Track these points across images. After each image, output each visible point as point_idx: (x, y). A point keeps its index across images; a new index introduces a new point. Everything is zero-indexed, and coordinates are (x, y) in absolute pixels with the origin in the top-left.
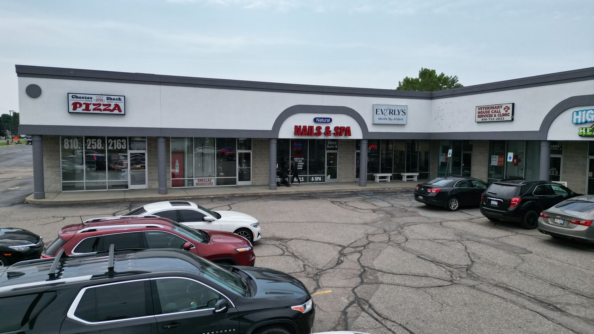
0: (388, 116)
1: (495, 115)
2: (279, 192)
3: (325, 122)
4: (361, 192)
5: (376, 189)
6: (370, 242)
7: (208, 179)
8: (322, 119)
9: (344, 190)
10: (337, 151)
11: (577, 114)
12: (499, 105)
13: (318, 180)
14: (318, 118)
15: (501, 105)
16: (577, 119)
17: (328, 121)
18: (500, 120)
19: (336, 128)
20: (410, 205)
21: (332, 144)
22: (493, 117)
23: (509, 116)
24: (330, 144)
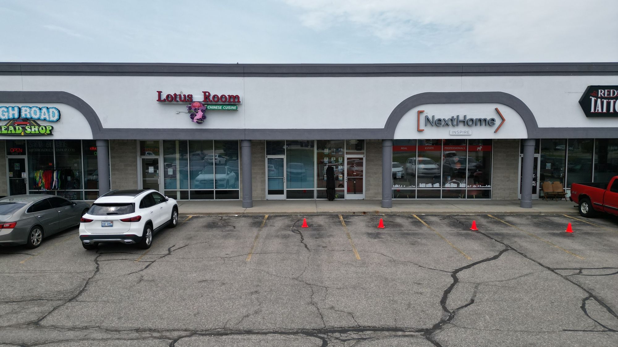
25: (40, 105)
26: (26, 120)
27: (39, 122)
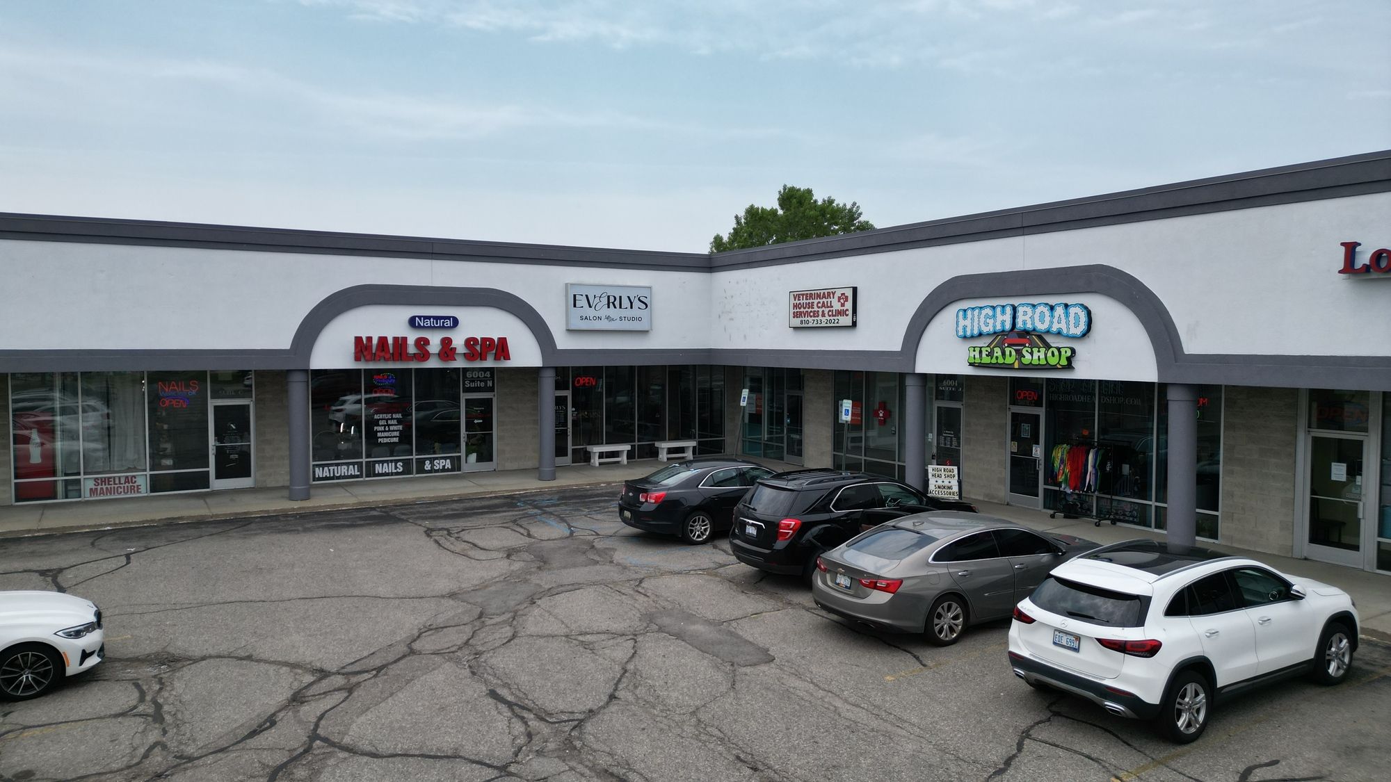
0: (605, 311)
1: (823, 311)
2: (308, 508)
3: (440, 327)
4: (533, 496)
5: (577, 485)
6: (412, 652)
7: (127, 477)
8: (430, 320)
9: (491, 493)
10: (492, 394)
11: (965, 317)
12: (830, 291)
13: (444, 466)
14: (420, 317)
15: (833, 291)
16: (965, 328)
17: (449, 323)
18: (832, 325)
19: (470, 343)
20: (611, 532)
21: (478, 377)
22: (820, 317)
23: (847, 315)
24: (472, 377)
25: (1052, 300)
26: (1025, 333)
27: (1049, 339)
